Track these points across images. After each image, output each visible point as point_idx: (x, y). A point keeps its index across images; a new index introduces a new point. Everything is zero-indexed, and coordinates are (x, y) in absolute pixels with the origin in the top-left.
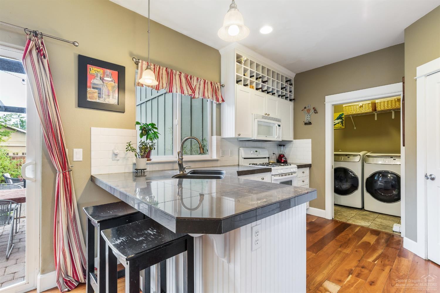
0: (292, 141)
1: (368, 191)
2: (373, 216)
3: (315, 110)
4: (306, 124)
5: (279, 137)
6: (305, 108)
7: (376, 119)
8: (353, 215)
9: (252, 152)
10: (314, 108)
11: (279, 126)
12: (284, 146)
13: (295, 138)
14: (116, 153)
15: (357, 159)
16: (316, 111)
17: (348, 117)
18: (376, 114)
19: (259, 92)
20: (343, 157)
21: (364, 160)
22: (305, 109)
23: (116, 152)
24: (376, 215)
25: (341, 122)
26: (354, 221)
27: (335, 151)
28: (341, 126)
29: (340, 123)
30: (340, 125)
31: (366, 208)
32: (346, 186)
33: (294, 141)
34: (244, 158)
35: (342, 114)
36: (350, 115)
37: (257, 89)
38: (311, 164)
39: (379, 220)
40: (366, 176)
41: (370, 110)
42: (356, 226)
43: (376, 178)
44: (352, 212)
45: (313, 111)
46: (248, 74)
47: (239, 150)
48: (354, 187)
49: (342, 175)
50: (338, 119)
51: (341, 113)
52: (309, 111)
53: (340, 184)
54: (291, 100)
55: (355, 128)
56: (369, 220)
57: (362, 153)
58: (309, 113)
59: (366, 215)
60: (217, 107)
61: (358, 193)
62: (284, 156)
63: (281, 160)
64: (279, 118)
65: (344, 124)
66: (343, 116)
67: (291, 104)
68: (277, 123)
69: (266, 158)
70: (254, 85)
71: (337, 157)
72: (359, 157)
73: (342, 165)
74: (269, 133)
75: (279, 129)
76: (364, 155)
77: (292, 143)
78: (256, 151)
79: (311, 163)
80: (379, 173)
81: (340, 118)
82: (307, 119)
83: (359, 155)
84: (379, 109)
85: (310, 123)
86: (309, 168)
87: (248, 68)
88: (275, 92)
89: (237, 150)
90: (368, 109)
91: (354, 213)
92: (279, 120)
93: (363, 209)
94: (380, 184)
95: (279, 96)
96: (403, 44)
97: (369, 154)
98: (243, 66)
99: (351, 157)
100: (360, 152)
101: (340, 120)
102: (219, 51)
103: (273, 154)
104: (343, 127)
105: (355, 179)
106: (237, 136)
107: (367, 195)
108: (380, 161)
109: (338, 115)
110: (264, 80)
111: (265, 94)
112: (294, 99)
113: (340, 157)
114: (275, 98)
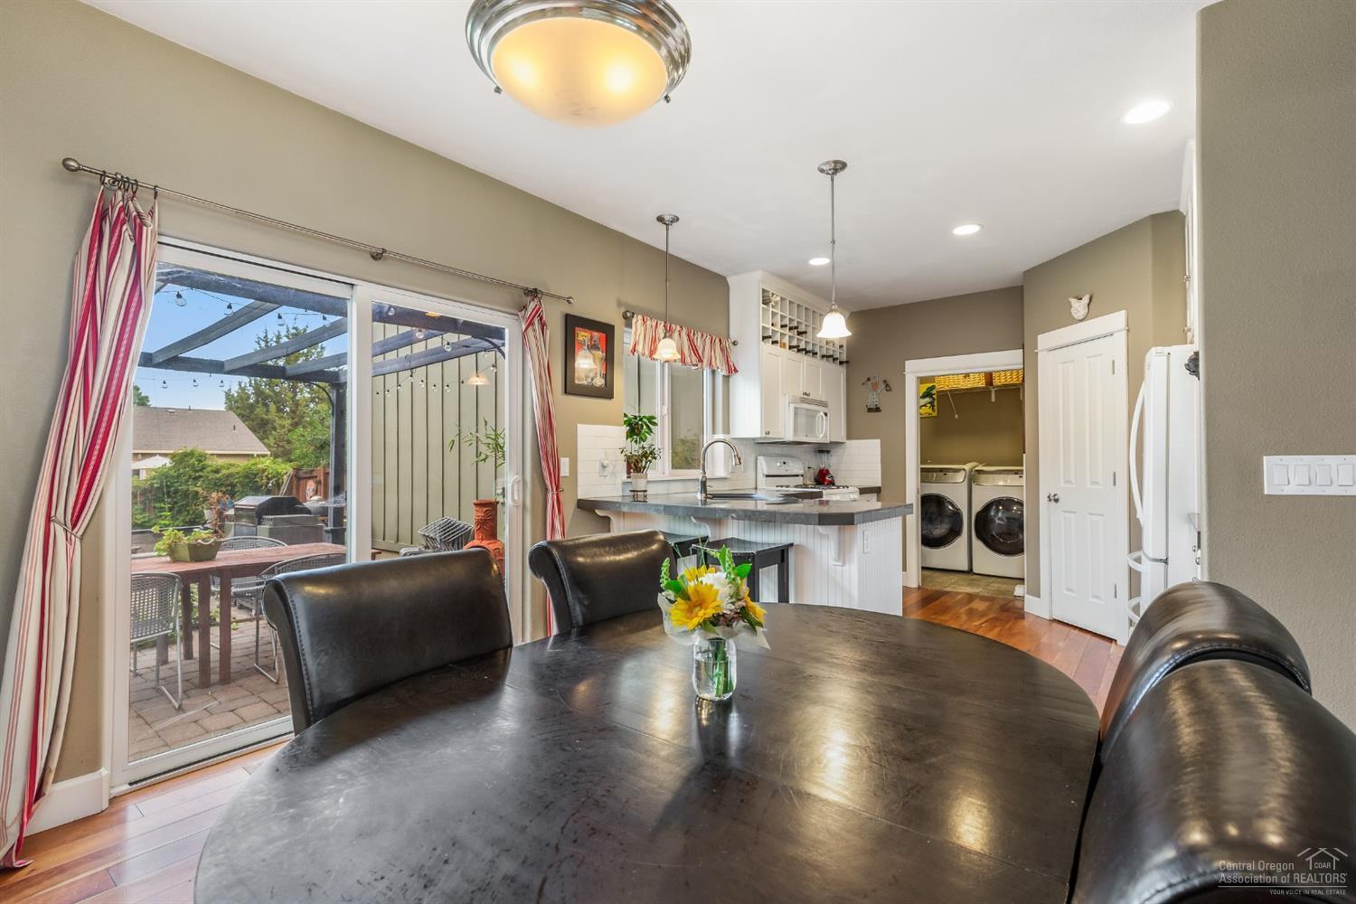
0: (843, 443)
1: (980, 536)
2: (986, 580)
3: (887, 385)
4: (870, 410)
5: (825, 436)
6: (869, 379)
7: (993, 399)
8: (953, 581)
9: (778, 464)
10: (885, 381)
11: (826, 414)
12: (828, 452)
13: (849, 437)
14: (605, 465)
15: (960, 477)
16: (888, 387)
17: (943, 395)
18: (993, 390)
19: (793, 353)
20: (935, 474)
21: (973, 478)
22: (869, 383)
23: (606, 463)
24: (994, 579)
25: (930, 403)
26: (954, 588)
27: (923, 462)
28: (930, 411)
29: (929, 405)
30: (927, 410)
31: (975, 570)
32: (939, 530)
33: (848, 442)
34: (768, 476)
35: (933, 387)
36: (946, 391)
37: (791, 347)
38: (880, 488)
39: (996, 585)
40: (977, 508)
41: (982, 384)
42: (958, 593)
43: (992, 514)
44: (951, 577)
45: (883, 386)
46: (778, 321)
47: (756, 459)
48: (954, 532)
49: (933, 509)
50: (924, 396)
51: (930, 385)
52: (875, 386)
53: (929, 527)
54: (841, 363)
55: (957, 416)
56: (979, 586)
57: (967, 467)
58: (875, 390)
59: (975, 580)
60: (723, 381)
61: (962, 541)
62: (827, 472)
63: (824, 480)
64: (824, 400)
65: (936, 407)
66: (934, 392)
67: (842, 371)
68: (822, 410)
69: (797, 476)
70: (786, 340)
71: (925, 475)
72: (963, 473)
73: (934, 489)
74: (811, 428)
75: (827, 420)
76: (971, 470)
77: (843, 446)
78: (784, 463)
79: (880, 485)
80: (997, 502)
81: (928, 394)
82: (872, 399)
83: (964, 469)
84: (996, 382)
85: (877, 409)
86: (875, 494)
87: (778, 311)
88: (817, 350)
89: (753, 459)
90: (978, 382)
91: (955, 578)
92: (824, 404)
93: (970, 571)
94: (999, 524)
95: (823, 356)
96: (1022, 286)
97: (980, 468)
98: (771, 309)
99: (949, 474)
100: (965, 464)
101: (928, 400)
102: (728, 280)
103: (809, 468)
104: (935, 414)
105: (957, 514)
106: (764, 435)
107: (977, 544)
108: (1001, 481)
109: (924, 388)
110: (800, 330)
111: (801, 356)
112: (847, 362)
113: (930, 474)
114: (817, 361)
